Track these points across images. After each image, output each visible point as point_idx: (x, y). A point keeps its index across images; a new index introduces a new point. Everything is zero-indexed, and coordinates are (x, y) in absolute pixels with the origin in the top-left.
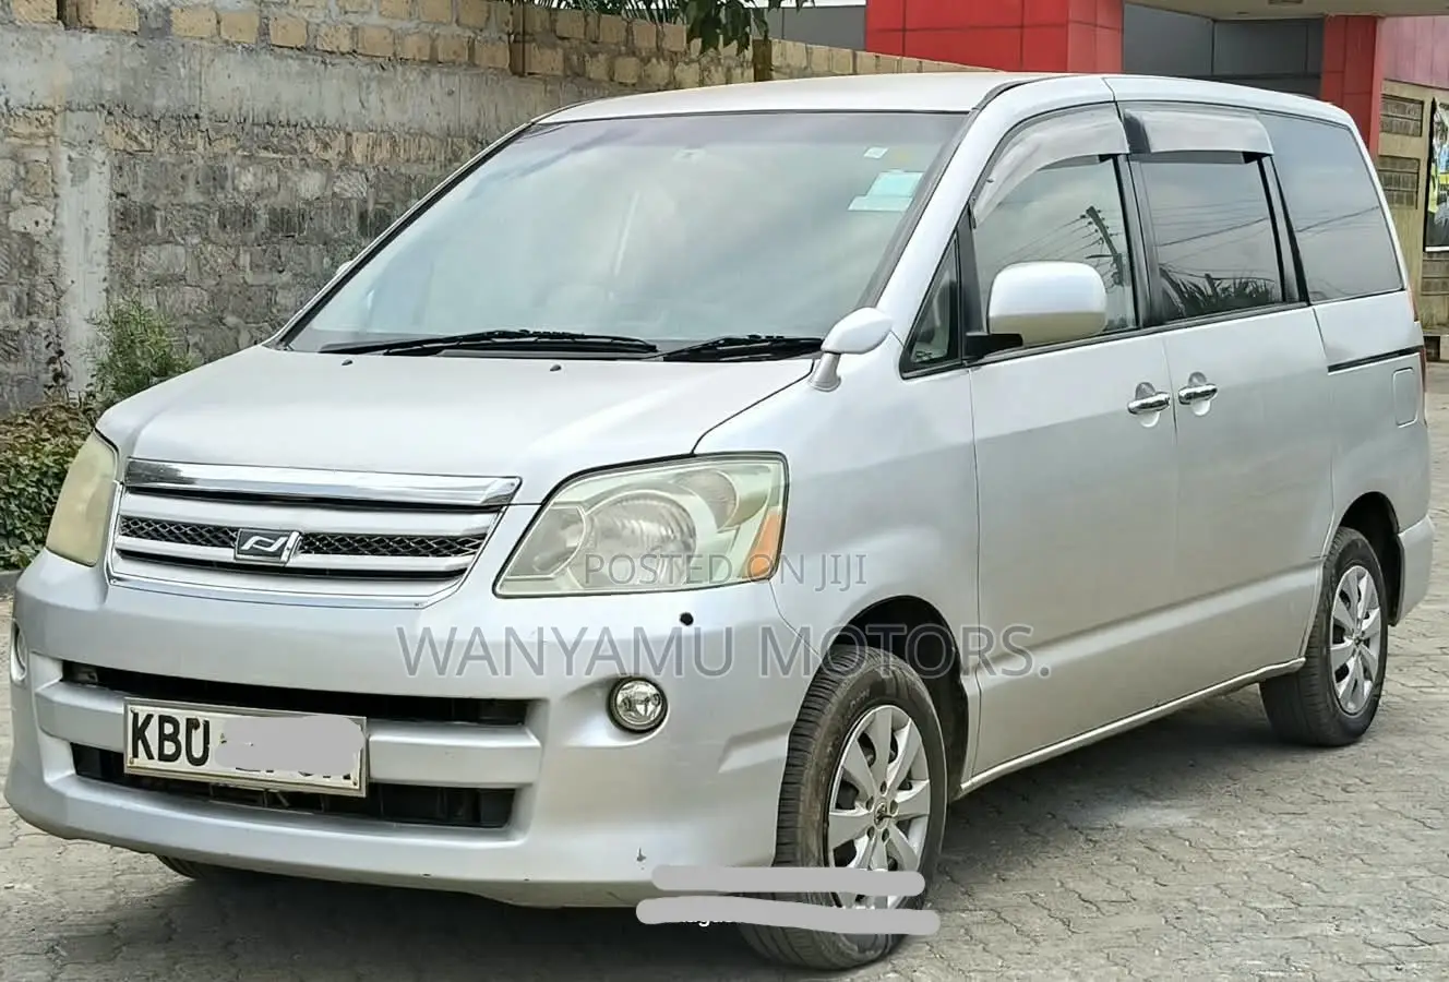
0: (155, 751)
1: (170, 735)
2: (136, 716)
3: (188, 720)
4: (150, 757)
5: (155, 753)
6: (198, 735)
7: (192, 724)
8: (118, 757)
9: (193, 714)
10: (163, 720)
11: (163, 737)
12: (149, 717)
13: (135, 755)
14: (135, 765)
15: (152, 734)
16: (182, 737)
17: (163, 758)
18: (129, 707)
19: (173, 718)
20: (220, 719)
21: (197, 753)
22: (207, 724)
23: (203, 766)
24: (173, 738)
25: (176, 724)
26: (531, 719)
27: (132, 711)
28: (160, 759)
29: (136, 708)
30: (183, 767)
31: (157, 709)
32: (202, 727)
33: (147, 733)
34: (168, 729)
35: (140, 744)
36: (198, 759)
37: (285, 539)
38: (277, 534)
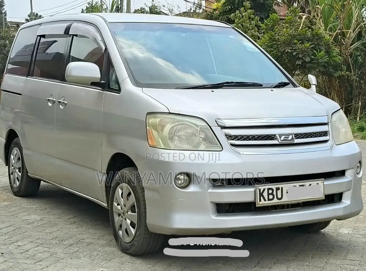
2: (260, 190)
3: (276, 188)
4: (265, 200)
5: (267, 199)
6: (279, 192)
7: (278, 189)
8: (254, 203)
9: (277, 186)
10: (269, 189)
11: (269, 194)
12: (264, 189)
13: (260, 201)
14: (260, 204)
15: (265, 194)
16: (275, 193)
17: (269, 200)
18: (258, 187)
20: (286, 186)
21: (279, 196)
22: (282, 188)
23: (282, 200)
24: (272, 194)
25: (272, 190)
26: (347, 173)
27: (258, 189)
28: (268, 200)
29: (260, 188)
30: (275, 201)
31: (267, 187)
32: (280, 189)
33: (263, 194)
34: (270, 191)
35: (262, 197)
36: (279, 198)
37: (292, 136)
38: (289, 135)
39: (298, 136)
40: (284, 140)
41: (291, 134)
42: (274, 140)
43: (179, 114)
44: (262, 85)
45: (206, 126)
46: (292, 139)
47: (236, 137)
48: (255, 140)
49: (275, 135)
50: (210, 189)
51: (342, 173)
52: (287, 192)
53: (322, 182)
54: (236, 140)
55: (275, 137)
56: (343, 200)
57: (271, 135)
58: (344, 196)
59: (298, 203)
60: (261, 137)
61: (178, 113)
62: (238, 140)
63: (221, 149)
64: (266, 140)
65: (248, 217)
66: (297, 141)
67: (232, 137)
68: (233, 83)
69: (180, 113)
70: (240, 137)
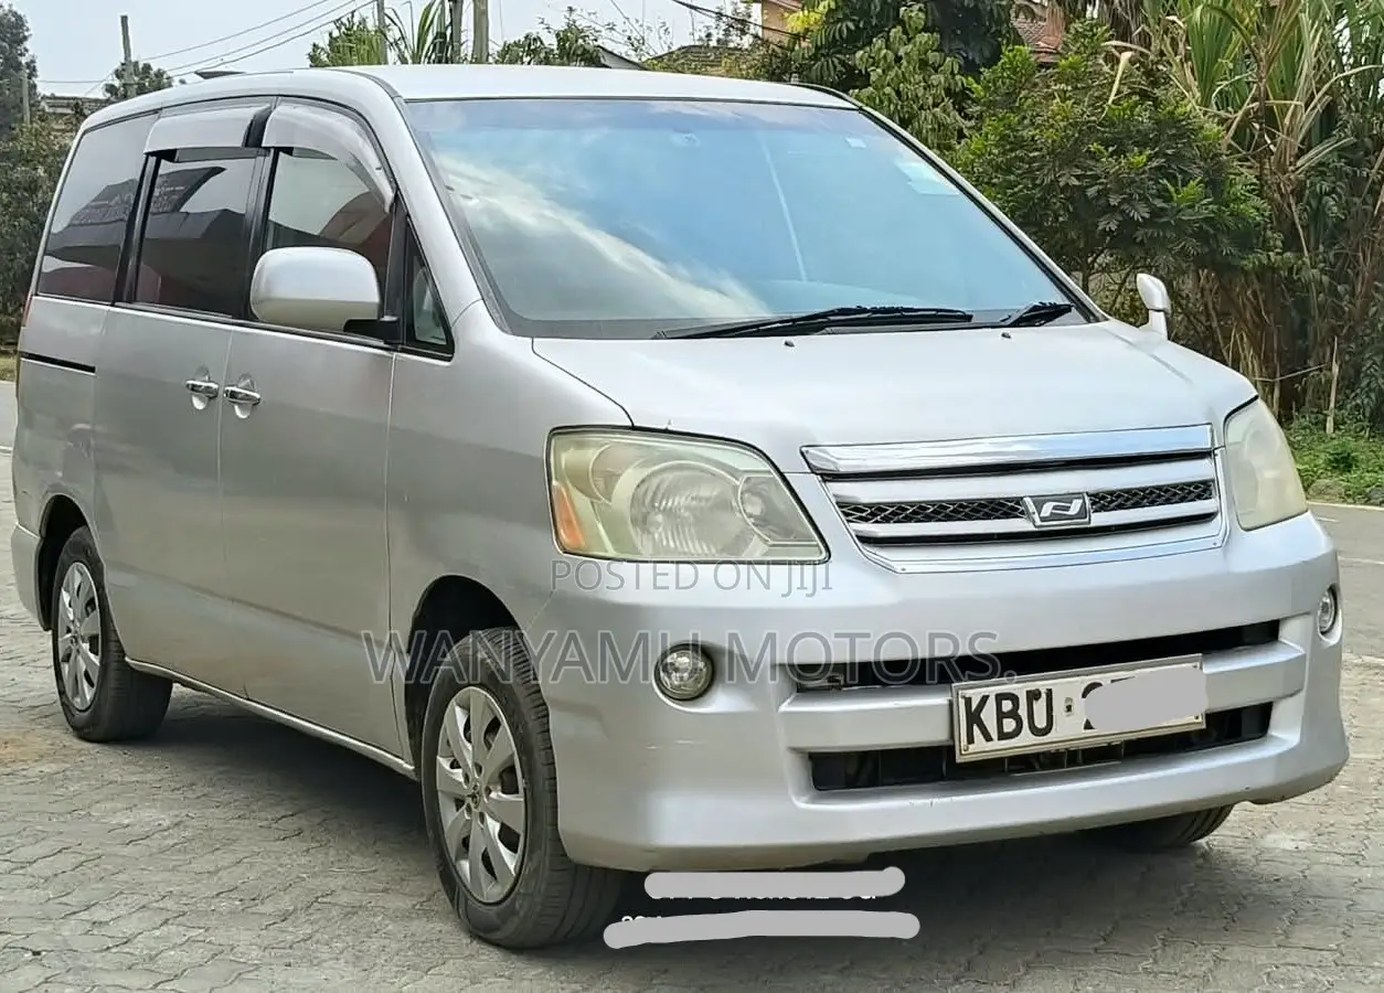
0: (994, 734)
1: (1009, 712)
2: (968, 701)
3: (1028, 692)
4: (988, 738)
6: (1040, 707)
7: (1033, 696)
8: (947, 751)
9: (1032, 686)
10: (1000, 698)
11: (1001, 716)
12: (985, 699)
13: (971, 740)
14: (970, 751)
15: (989, 716)
16: (1023, 712)
17: (1003, 736)
18: (961, 691)
19: (1013, 695)
20: (1067, 685)
21: (1041, 723)
22: (1049, 693)
23: (1049, 735)
24: (1014, 714)
25: (1014, 698)
26: (1286, 632)
27: (964, 697)
28: (999, 739)
29: (969, 693)
30: (1026, 741)
31: (992, 689)
32: (1044, 696)
33: (982, 715)
34: (1007, 706)
35: (975, 727)
36: (1041, 729)
37: (1081, 501)
38: (1069, 497)
39: (1103, 500)
40: (1053, 517)
41: (1079, 495)
42: (1018, 517)
43: (666, 431)
44: (968, 318)
45: (769, 472)
46: (1083, 513)
47: (877, 512)
48: (948, 518)
49: (1019, 501)
50: (788, 701)
51: (1266, 633)
52: (1069, 708)
53: (1195, 667)
54: (877, 522)
55: (1021, 508)
56: (1272, 732)
57: (1008, 500)
58: (1277, 715)
59: (1109, 744)
60: (967, 507)
61: (663, 427)
62: (886, 520)
63: (824, 554)
64: (987, 517)
65: (928, 801)
66: (1099, 519)
67: (863, 511)
68: (864, 311)
69: (670, 428)
70: (891, 510)
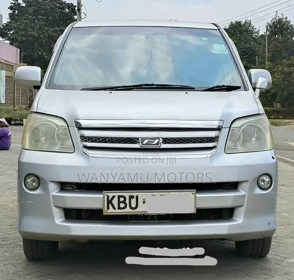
0: (116, 207)
1: (122, 201)
2: (108, 197)
3: (129, 196)
4: (114, 208)
6: (133, 201)
7: (131, 197)
8: (100, 211)
9: (131, 194)
10: (119, 197)
11: (119, 202)
12: (114, 197)
13: (108, 208)
14: (108, 212)
15: (115, 202)
16: (127, 201)
17: (119, 208)
18: (105, 194)
19: (124, 196)
20: (142, 195)
21: (134, 205)
22: (137, 197)
23: (136, 210)
24: (124, 202)
25: (125, 198)
27: (106, 195)
28: (118, 209)
29: (108, 194)
30: (128, 211)
31: (117, 194)
32: (135, 197)
33: (113, 201)
34: (122, 199)
35: (110, 205)
36: (134, 208)
37: (158, 140)
38: (155, 139)
39: (166, 141)
40: (147, 144)
41: (159, 138)
42: (136, 143)
43: (44, 114)
45: (66, 126)
46: (158, 144)
47: (91, 139)
48: (113, 142)
49: (138, 139)
50: (55, 192)
52: (144, 202)
53: (193, 194)
54: (89, 142)
55: (138, 141)
57: (134, 138)
60: (120, 139)
61: (43, 112)
62: (92, 142)
63: (73, 150)
64: (126, 143)
66: (164, 146)
67: (86, 139)
70: (95, 139)
